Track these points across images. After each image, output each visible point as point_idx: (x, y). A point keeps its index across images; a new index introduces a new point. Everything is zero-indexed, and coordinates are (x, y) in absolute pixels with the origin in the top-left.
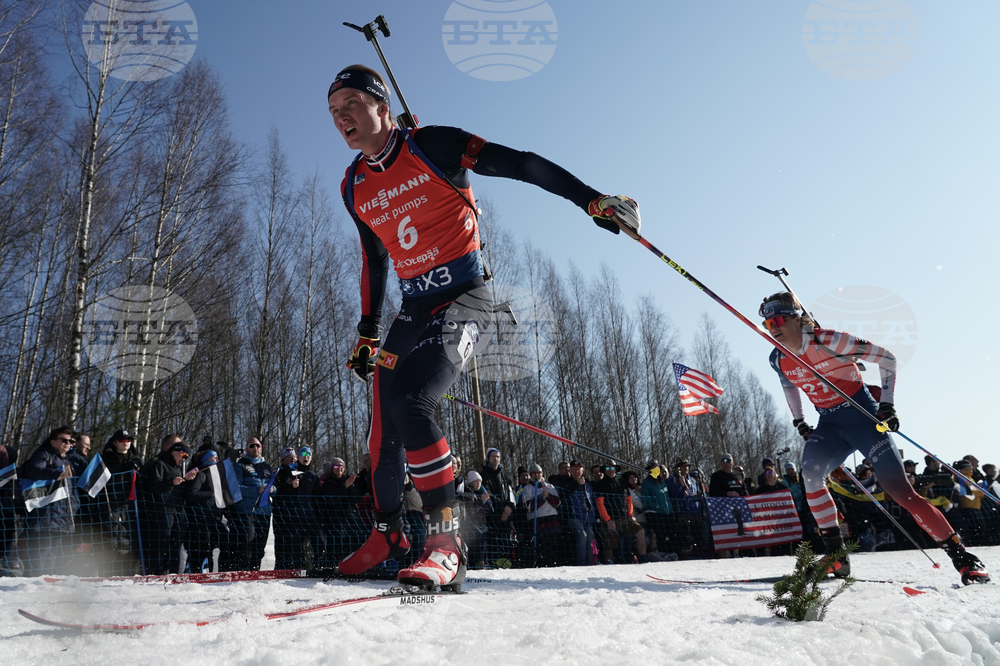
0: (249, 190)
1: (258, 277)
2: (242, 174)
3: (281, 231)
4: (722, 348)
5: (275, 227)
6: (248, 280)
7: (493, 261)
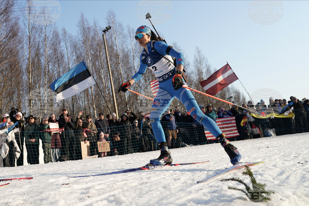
0: (20, 13)
1: (26, 47)
2: (16, 7)
3: (33, 28)
4: (205, 60)
5: (30, 27)
6: (22, 48)
7: (115, 34)
